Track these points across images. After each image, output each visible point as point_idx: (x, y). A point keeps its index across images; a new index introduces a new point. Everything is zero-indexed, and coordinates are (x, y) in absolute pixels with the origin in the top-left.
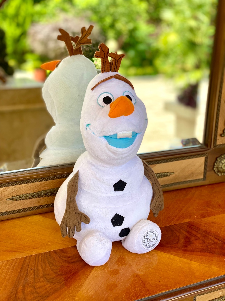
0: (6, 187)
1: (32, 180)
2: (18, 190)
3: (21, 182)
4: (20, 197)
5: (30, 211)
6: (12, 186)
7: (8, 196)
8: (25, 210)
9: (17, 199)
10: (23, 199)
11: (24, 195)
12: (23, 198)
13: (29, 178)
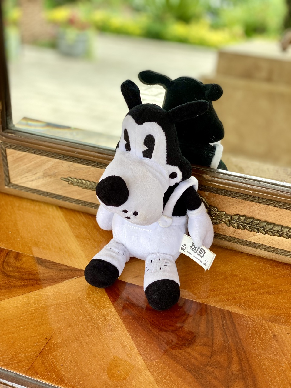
0: (60, 159)
1: (95, 164)
2: (77, 170)
3: (80, 160)
4: (78, 182)
5: (91, 208)
6: (68, 162)
7: (64, 175)
8: (85, 203)
9: (74, 183)
10: (81, 187)
11: (84, 182)
12: (82, 185)
13: (91, 159)
